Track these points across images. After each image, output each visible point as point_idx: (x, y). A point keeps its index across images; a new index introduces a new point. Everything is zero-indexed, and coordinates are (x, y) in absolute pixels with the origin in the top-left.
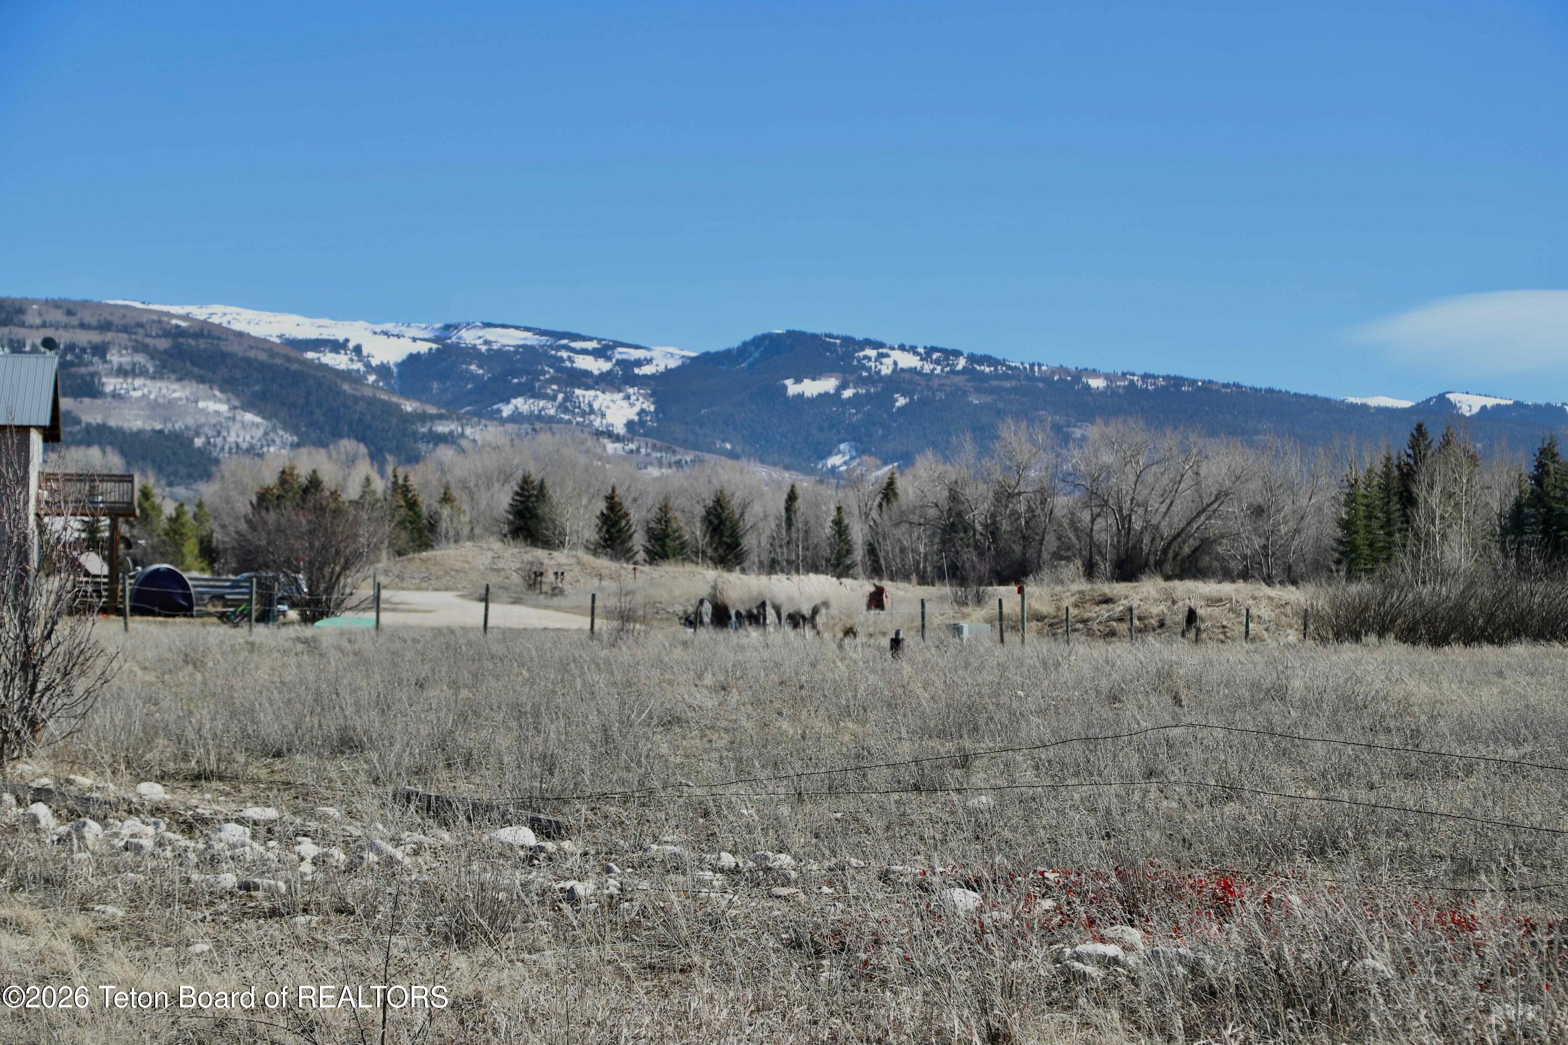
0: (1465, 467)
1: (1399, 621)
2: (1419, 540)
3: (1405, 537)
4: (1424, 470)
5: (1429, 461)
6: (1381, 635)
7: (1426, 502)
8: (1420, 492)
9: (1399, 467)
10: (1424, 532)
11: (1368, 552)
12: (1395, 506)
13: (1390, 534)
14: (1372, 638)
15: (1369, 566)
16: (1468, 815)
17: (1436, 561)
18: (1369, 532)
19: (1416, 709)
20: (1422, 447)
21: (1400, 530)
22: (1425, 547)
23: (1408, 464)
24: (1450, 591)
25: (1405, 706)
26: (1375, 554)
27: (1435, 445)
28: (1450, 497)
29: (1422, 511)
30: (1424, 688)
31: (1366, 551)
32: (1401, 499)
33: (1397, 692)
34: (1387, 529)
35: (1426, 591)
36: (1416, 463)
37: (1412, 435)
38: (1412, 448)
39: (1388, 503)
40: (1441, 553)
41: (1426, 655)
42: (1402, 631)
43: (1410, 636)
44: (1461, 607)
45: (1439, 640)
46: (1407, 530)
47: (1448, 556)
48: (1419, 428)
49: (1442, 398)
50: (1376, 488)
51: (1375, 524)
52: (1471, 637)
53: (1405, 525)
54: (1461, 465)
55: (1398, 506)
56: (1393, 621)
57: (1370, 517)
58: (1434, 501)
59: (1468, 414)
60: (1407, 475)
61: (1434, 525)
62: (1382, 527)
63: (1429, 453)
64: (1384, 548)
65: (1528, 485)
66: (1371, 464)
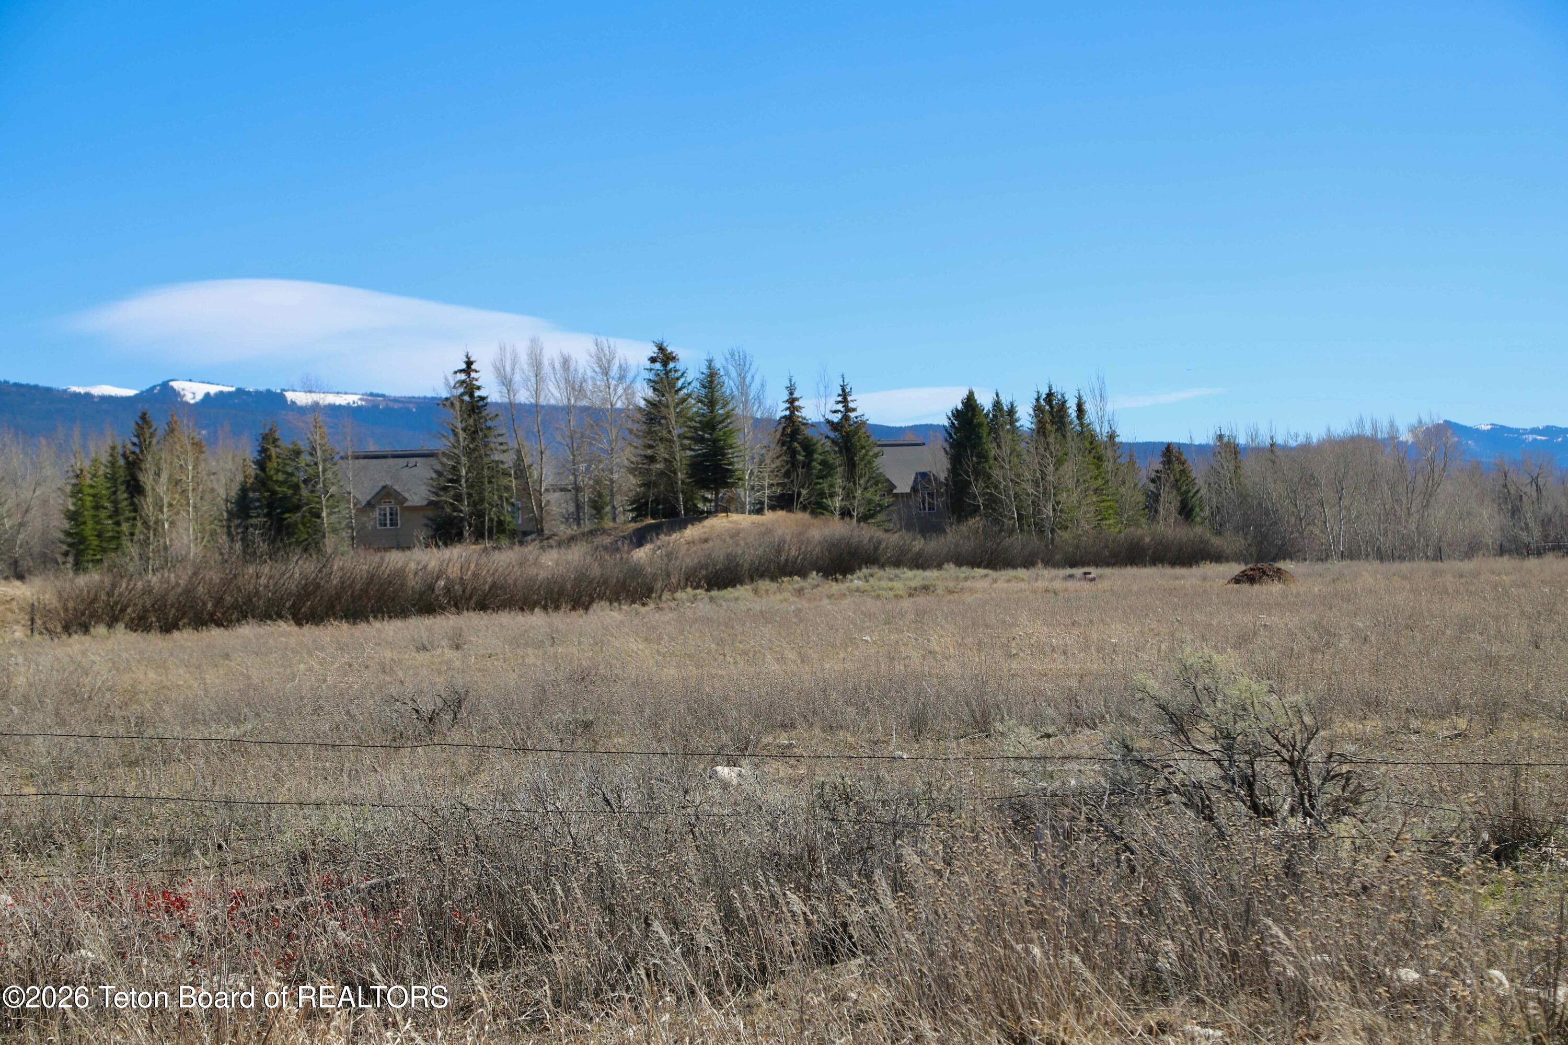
0: (190, 454)
1: (129, 610)
2: (148, 528)
3: (134, 526)
4: (149, 458)
5: (154, 448)
6: (110, 626)
7: (154, 490)
8: (146, 479)
9: (124, 456)
10: (153, 519)
11: (96, 543)
12: (123, 495)
13: (118, 524)
14: (101, 630)
15: (98, 557)
16: (186, 798)
17: (166, 548)
18: (98, 523)
19: (141, 696)
20: (147, 435)
21: (127, 520)
22: (155, 535)
23: (134, 453)
24: (179, 578)
25: (132, 695)
26: (105, 545)
27: (160, 433)
28: (177, 484)
29: (150, 500)
30: (152, 675)
31: (95, 542)
32: (127, 488)
33: (126, 680)
34: (116, 519)
35: (154, 579)
36: (142, 451)
37: (137, 424)
38: (138, 436)
39: (115, 493)
40: (171, 540)
41: (155, 642)
42: (132, 620)
43: (140, 624)
44: (189, 591)
45: (168, 627)
46: (135, 519)
47: (177, 544)
48: (144, 417)
49: (165, 386)
50: (103, 477)
51: (103, 514)
52: (201, 620)
53: (133, 514)
54: (186, 452)
55: (126, 495)
56: (123, 610)
57: (97, 507)
58: (161, 489)
59: (192, 402)
60: (133, 465)
61: (162, 512)
62: (110, 517)
63: (154, 441)
64: (112, 538)
65: (252, 470)
66: (96, 453)
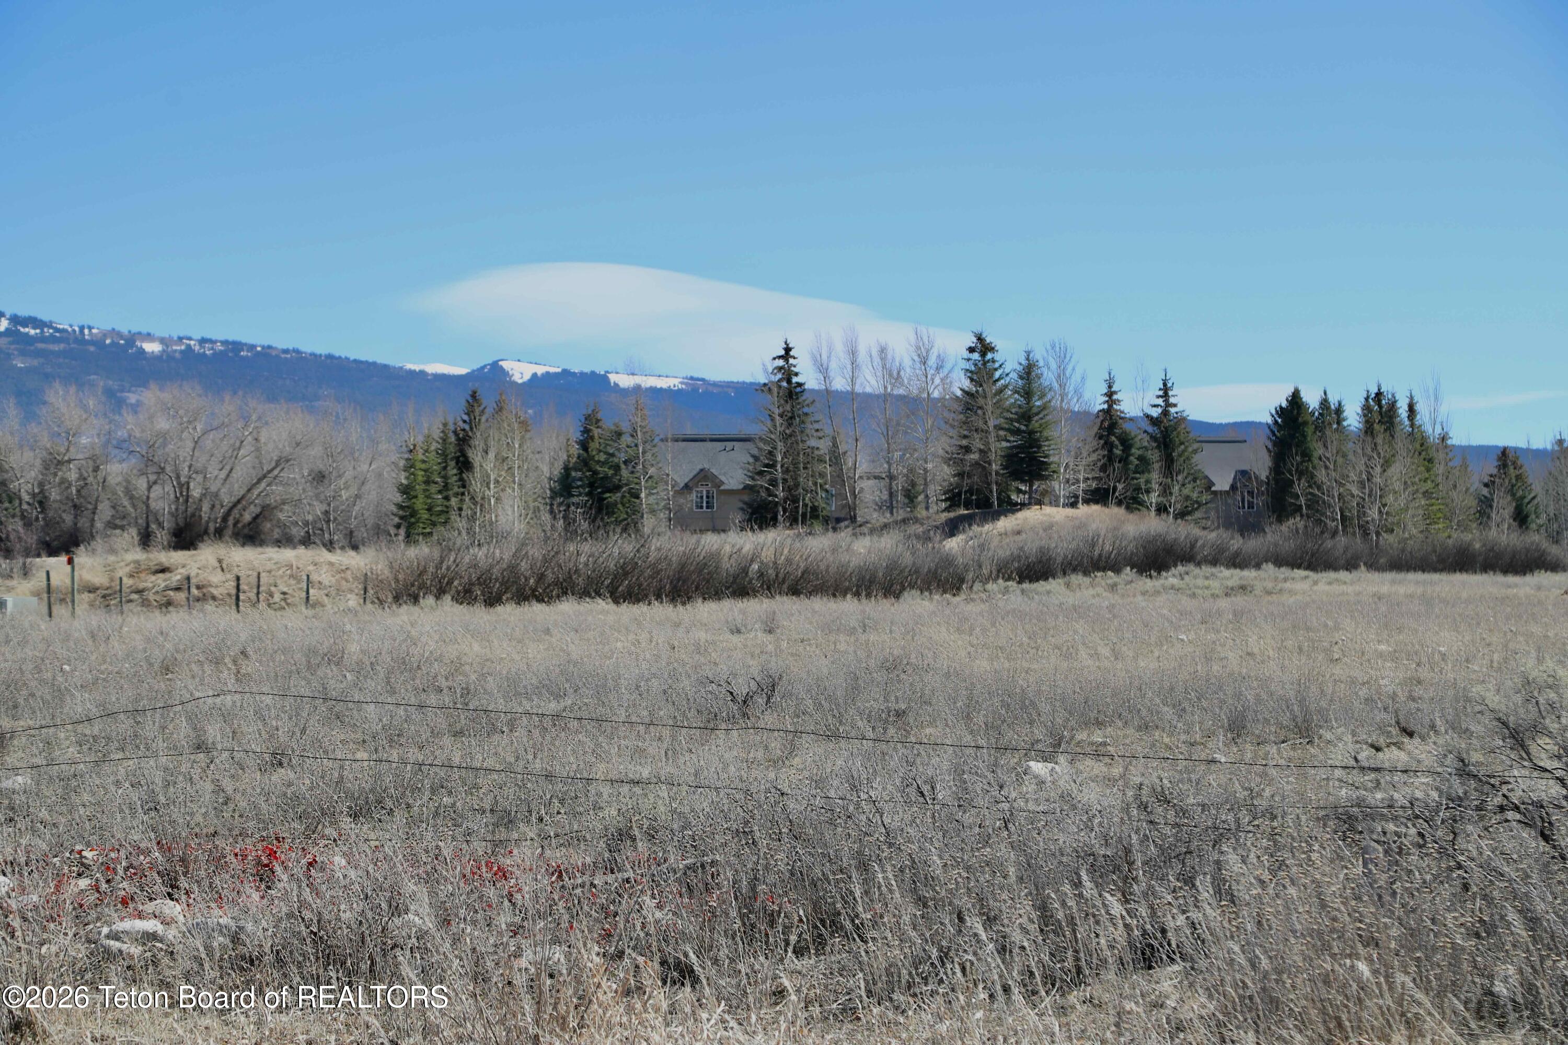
0: (517, 432)
1: (456, 583)
2: (475, 503)
3: (462, 501)
4: (478, 434)
5: (483, 426)
6: (438, 598)
7: (481, 466)
8: (475, 456)
9: (455, 432)
10: (480, 495)
11: (426, 516)
12: (452, 471)
13: (447, 498)
14: (430, 600)
15: (428, 530)
16: (508, 769)
17: (491, 523)
18: (428, 497)
19: (467, 668)
20: (477, 413)
21: (456, 495)
22: (481, 510)
23: (464, 430)
24: (503, 553)
25: (457, 667)
26: (433, 518)
27: (489, 411)
28: (503, 461)
29: (478, 475)
30: (476, 647)
31: (425, 515)
32: (457, 463)
33: (451, 651)
34: (445, 494)
35: (481, 554)
36: (471, 429)
37: (468, 402)
38: (468, 414)
39: (445, 468)
40: (496, 516)
41: (479, 615)
42: (458, 592)
43: (465, 596)
44: (512, 568)
45: (492, 601)
46: (463, 494)
47: (502, 520)
48: (474, 395)
49: (495, 365)
50: (434, 453)
51: (434, 488)
52: (523, 596)
53: (462, 490)
54: (513, 431)
55: (455, 471)
56: (450, 582)
57: (428, 482)
58: (489, 466)
59: (520, 381)
60: (463, 441)
61: (489, 489)
62: (440, 492)
63: (483, 419)
64: (442, 511)
65: (575, 450)
66: (429, 430)
